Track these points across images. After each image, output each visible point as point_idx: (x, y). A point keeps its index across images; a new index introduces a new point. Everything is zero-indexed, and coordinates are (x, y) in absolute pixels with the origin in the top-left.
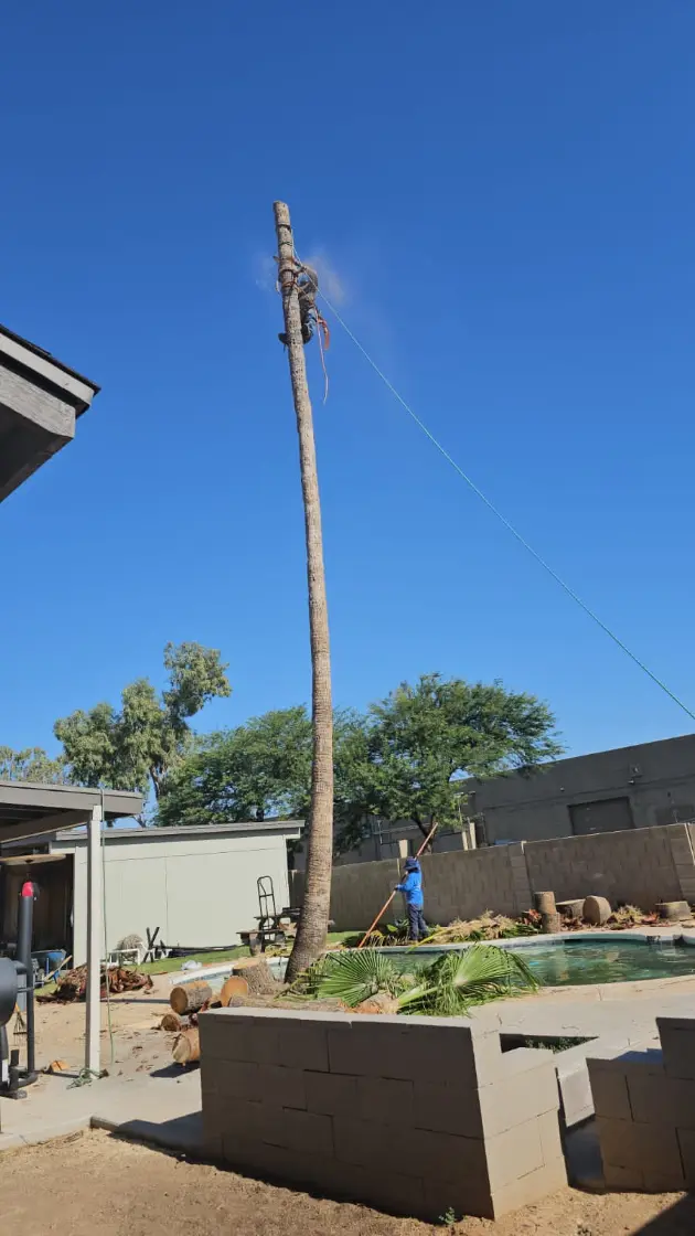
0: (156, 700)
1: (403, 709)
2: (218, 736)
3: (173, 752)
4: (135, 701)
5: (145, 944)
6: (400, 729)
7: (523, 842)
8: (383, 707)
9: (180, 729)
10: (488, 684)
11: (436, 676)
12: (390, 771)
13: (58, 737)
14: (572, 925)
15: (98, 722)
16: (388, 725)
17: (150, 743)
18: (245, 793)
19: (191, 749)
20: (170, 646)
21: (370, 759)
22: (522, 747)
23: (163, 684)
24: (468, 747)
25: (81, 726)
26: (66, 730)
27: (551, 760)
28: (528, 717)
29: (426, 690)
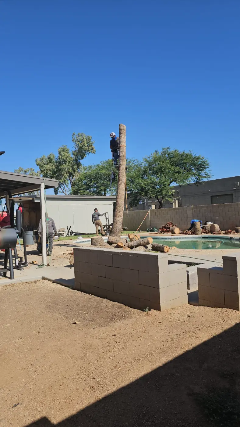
0: (70, 153)
1: (156, 160)
2: (90, 167)
3: (76, 172)
4: (62, 153)
5: (67, 231)
6: (153, 167)
7: (193, 206)
8: (148, 159)
9: (79, 164)
10: (187, 152)
11: (168, 148)
12: (149, 181)
13: (37, 165)
14: (206, 233)
15: (50, 160)
16: (150, 165)
17: (68, 169)
18: (100, 187)
19: (82, 172)
20: (74, 134)
21: (142, 178)
22: (197, 175)
23: (72, 148)
24: (177, 174)
25: (45, 161)
26: (39, 162)
27: (207, 180)
28: (200, 164)
29: (164, 153)
